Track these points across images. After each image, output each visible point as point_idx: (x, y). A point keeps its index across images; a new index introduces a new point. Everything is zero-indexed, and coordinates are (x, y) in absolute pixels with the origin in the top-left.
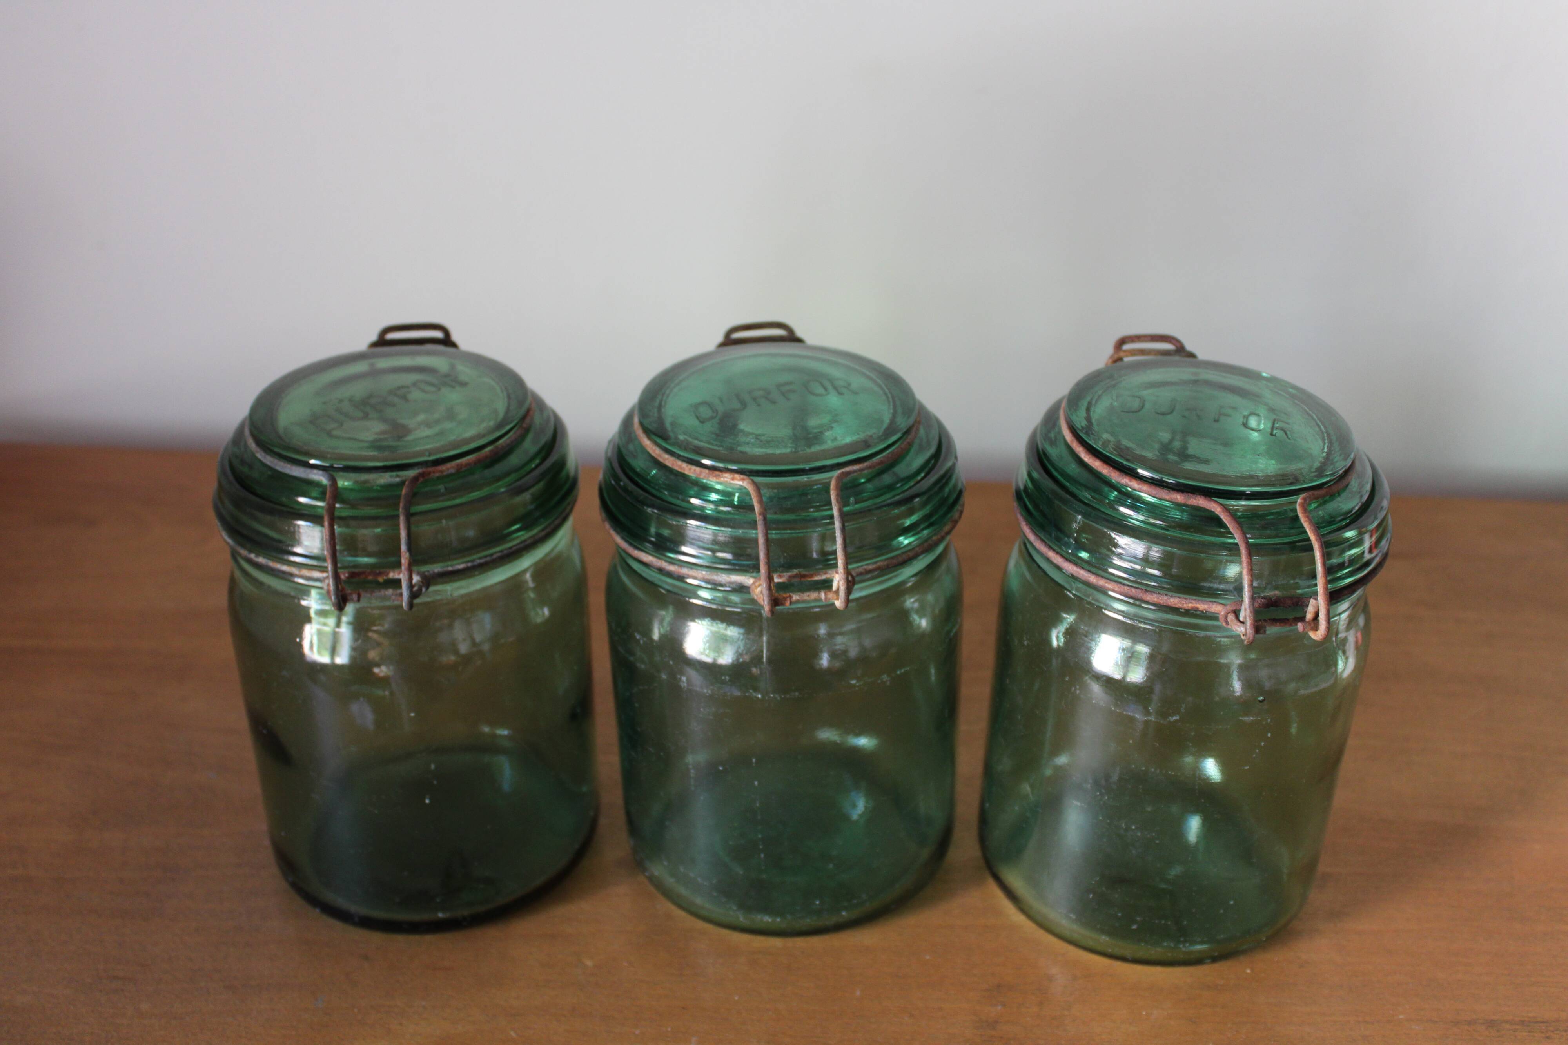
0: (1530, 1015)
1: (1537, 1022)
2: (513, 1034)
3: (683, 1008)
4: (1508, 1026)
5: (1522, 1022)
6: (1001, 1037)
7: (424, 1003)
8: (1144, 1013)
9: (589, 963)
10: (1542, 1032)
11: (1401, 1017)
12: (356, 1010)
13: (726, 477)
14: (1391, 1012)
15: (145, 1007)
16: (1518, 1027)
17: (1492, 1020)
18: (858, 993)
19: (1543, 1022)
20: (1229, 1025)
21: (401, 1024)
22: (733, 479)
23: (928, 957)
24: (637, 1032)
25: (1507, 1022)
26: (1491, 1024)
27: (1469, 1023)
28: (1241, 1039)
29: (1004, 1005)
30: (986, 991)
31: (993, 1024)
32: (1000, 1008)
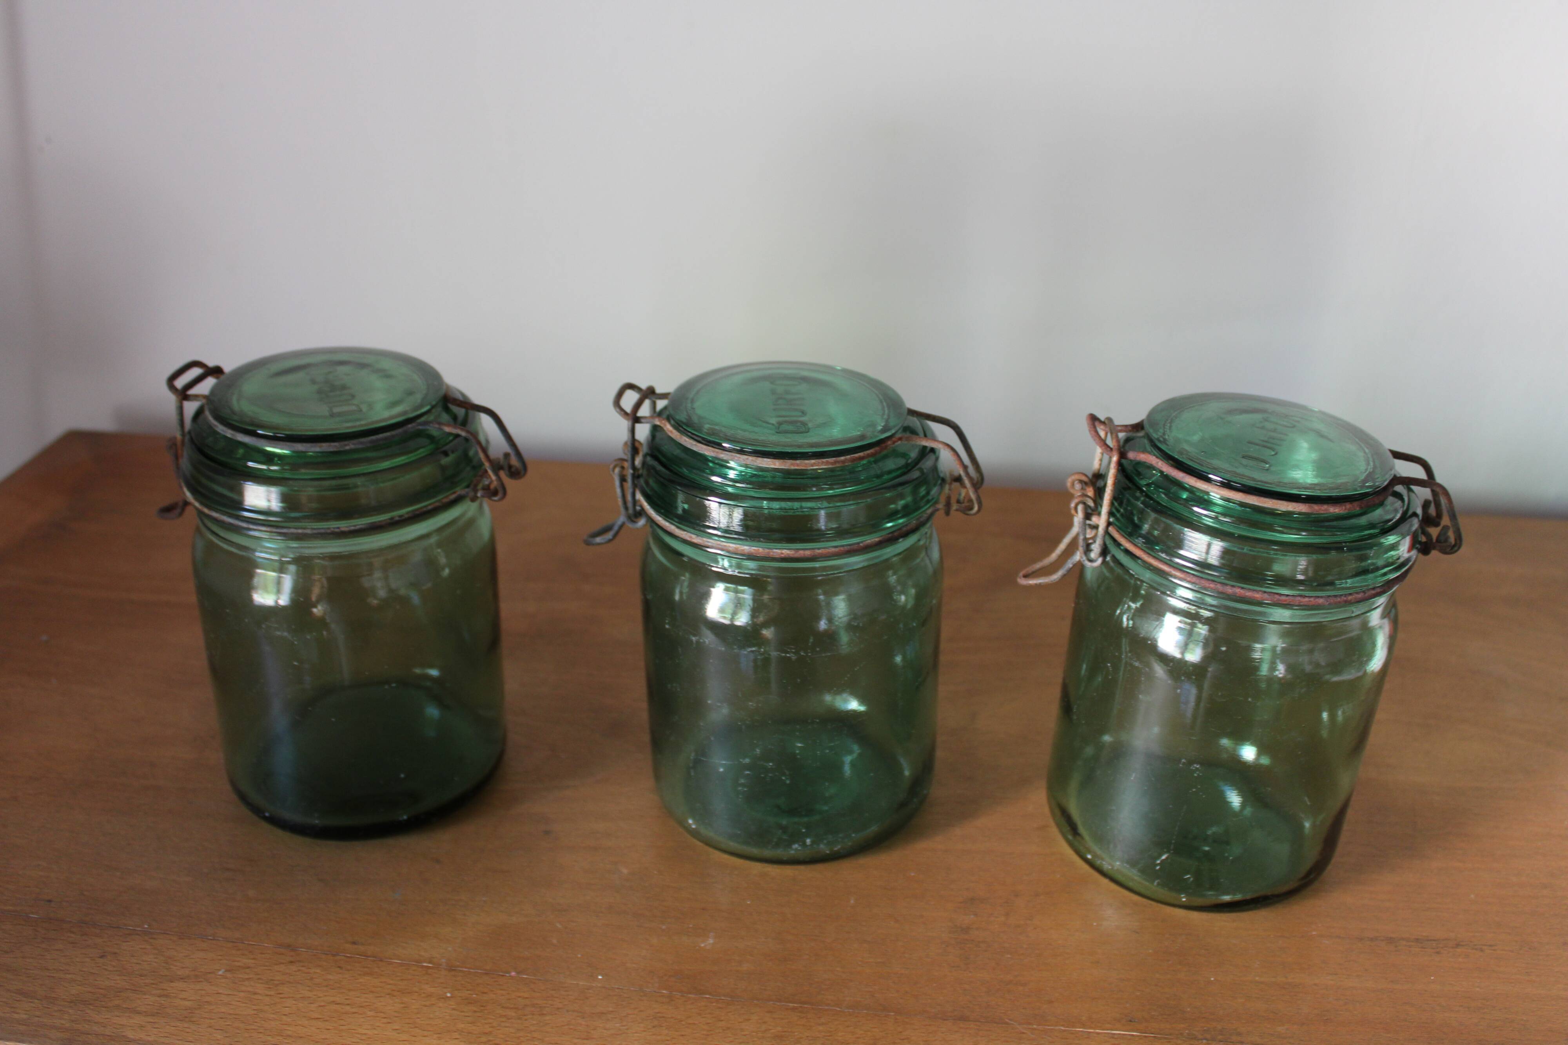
0: (1424, 934)
1: (1428, 940)
2: (558, 925)
3: (703, 909)
4: (1404, 943)
5: (1417, 940)
6: (973, 940)
7: (484, 899)
9: (625, 871)
10: (1433, 948)
11: (1313, 933)
12: (427, 902)
15: (251, 893)
16: (1413, 944)
17: (1391, 938)
18: (852, 902)
19: (1434, 940)
21: (464, 915)
23: (913, 874)
24: (664, 927)
25: (1403, 939)
26: (1390, 940)
27: (1372, 940)
28: (1177, 948)
29: (976, 915)
30: (961, 903)
31: (966, 930)
32: (972, 916)
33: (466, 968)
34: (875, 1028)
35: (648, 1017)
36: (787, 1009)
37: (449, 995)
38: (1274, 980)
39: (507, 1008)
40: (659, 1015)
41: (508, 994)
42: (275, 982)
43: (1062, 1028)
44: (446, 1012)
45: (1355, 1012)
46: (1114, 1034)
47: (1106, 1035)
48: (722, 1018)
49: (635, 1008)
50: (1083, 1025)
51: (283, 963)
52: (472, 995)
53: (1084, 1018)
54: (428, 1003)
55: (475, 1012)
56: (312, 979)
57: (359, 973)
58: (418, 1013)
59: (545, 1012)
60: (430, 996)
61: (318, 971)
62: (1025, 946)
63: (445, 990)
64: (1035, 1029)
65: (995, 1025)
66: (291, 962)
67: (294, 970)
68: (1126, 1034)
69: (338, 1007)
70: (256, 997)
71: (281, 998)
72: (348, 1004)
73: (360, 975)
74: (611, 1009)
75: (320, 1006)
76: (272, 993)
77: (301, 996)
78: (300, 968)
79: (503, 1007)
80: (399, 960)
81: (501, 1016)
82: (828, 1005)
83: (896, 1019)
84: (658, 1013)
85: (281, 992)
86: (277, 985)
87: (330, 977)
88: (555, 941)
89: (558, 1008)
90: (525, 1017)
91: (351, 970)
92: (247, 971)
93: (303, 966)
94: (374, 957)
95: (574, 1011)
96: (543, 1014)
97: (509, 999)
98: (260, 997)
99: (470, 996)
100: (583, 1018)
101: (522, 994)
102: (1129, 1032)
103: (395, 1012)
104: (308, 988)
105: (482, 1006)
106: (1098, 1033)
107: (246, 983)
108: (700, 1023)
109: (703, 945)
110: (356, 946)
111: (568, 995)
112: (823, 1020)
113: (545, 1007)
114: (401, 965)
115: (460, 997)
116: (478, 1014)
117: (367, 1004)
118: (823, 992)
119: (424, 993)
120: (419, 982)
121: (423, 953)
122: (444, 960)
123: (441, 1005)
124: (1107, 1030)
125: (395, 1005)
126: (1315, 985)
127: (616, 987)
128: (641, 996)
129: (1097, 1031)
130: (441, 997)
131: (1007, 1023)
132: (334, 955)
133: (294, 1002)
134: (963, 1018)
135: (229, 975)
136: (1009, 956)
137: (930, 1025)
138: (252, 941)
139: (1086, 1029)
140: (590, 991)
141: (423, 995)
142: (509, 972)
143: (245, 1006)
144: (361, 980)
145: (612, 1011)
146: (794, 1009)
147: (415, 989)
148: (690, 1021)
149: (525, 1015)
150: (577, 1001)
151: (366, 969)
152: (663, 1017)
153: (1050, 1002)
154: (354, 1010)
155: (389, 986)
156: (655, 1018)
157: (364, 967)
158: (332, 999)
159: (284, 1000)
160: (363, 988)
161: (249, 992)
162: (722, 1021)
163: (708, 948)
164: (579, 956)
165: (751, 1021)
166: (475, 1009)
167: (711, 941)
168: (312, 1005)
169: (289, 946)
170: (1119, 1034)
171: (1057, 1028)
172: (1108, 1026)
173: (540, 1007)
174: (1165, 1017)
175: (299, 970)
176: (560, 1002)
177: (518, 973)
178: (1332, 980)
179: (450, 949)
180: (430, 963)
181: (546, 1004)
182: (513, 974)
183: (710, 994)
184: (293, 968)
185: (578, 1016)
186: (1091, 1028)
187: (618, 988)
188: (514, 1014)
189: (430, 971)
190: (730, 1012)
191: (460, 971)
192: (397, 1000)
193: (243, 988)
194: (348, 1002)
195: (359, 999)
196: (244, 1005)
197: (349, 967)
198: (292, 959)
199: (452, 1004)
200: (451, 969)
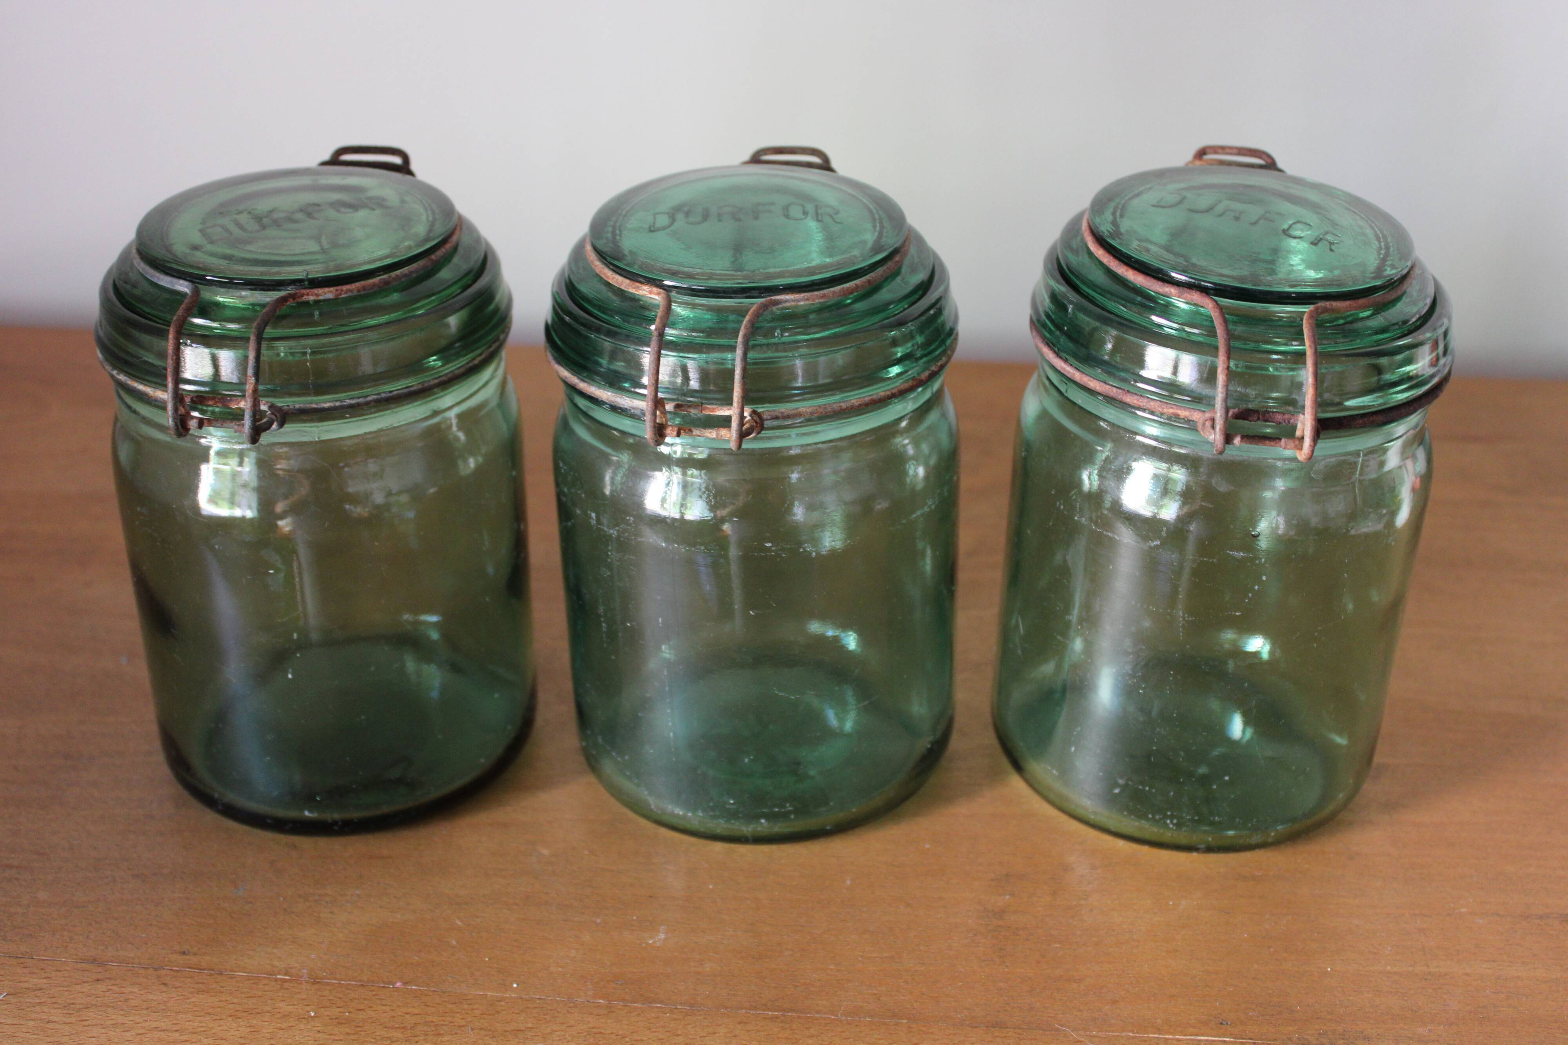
2: (458, 922)
3: (651, 897)
6: (1009, 927)
8: (1171, 903)
9: (545, 852)
11: (1463, 910)
12: (282, 899)
13: (644, 290)
14: (1452, 905)
15: (42, 895)
18: (848, 882)
20: (1267, 916)
21: (332, 913)
22: (651, 293)
23: (927, 846)
24: (599, 920)
27: (1541, 917)
29: (1012, 895)
30: (992, 880)
31: (1001, 913)
32: (1007, 897)
33: (336, 979)
34: (882, 1039)
35: (578, 1033)
36: (765, 1018)
37: (312, 1014)
38: (1410, 969)
39: (392, 1028)
40: (595, 1030)
41: (393, 1010)
42: (78, 1006)
43: (1131, 1034)
44: (309, 1036)
45: (1521, 1009)
46: (1200, 1040)
47: (1190, 1042)
48: (679, 1032)
49: (562, 1023)
50: (1159, 1031)
51: (87, 982)
52: (345, 1013)
53: (1159, 1021)
54: (284, 1025)
55: (348, 1034)
56: (126, 1000)
57: (192, 990)
58: (272, 1038)
59: (442, 1032)
60: (287, 1016)
61: (136, 990)
62: (1079, 932)
63: (308, 1008)
64: (1095, 1036)
65: (1041, 1032)
66: (98, 980)
67: (103, 990)
68: (1214, 1041)
69: (163, 1035)
70: (51, 1026)
71: (84, 1026)
72: (176, 1031)
73: (192, 993)
74: (530, 1025)
75: (138, 1034)
76: (73, 1020)
77: (113, 1022)
78: (109, 987)
79: (385, 1027)
80: (245, 972)
81: (383, 1038)
82: (818, 1012)
83: (910, 1028)
84: (593, 1028)
85: (84, 1018)
86: (79, 1010)
87: (151, 997)
88: (454, 943)
89: (460, 1026)
90: (416, 1039)
91: (180, 987)
92: (38, 993)
93: (114, 985)
94: (209, 970)
95: (481, 1029)
96: (439, 1034)
97: (394, 1017)
98: (57, 1026)
99: (341, 1014)
100: (494, 1037)
101: (410, 1010)
102: (1220, 1037)
103: (241, 1037)
104: (122, 1013)
105: (358, 1027)
106: (1179, 1040)
107: (38, 1008)
108: (649, 1039)
109: (651, 942)
110: (187, 957)
111: (473, 1009)
112: (812, 1031)
113: (443, 1025)
114: (248, 978)
115: (328, 1016)
116: (352, 1037)
117: (202, 1029)
118: (812, 996)
119: (279, 1013)
120: (272, 999)
121: (277, 963)
122: (305, 971)
123: (302, 1026)
124: (1192, 1035)
125: (240, 1029)
126: (1467, 974)
127: (538, 997)
128: (570, 1007)
129: (1177, 1037)
130: (302, 1016)
131: (1058, 1030)
132: (156, 970)
133: (103, 1031)
134: (1000, 1025)
135: (12, 999)
136: (1058, 946)
137: (954, 1034)
138: (45, 956)
139: (1162, 1035)
140: (502, 1003)
141: (279, 1015)
142: (394, 983)
143: (35, 1039)
144: (194, 1000)
145: (531, 1028)
146: (773, 1019)
147: (267, 1008)
148: (636, 1037)
149: (415, 1036)
150: (485, 1016)
151: (201, 985)
152: (601, 1033)
153: (1114, 1002)
154: (184, 1038)
155: (232, 1006)
156: (590, 1034)
157: (197, 983)
158: (154, 1025)
159: (90, 1028)
160: (196, 1009)
161: (40, 1019)
162: (678, 1035)
163: (658, 944)
164: (487, 959)
165: (718, 1035)
166: (348, 1030)
167: (662, 936)
168: (128, 1034)
169: (94, 961)
170: (1207, 1040)
171: (1124, 1034)
172: (1191, 1030)
173: (436, 1025)
174: (1267, 1017)
175: (109, 990)
176: (462, 1019)
177: (405, 984)
178: (1489, 969)
179: (313, 956)
180: (286, 974)
181: (443, 1021)
182: (398, 984)
183: (661, 1002)
184: (101, 987)
185: (486, 1036)
186: (1168, 1033)
187: (539, 999)
188: (400, 1035)
189: (286, 985)
190: (688, 1024)
191: (328, 984)
192: (242, 1023)
193: (34, 1016)
194: (176, 1028)
195: (191, 1023)
196: (35, 1036)
197: (177, 984)
198: (100, 976)
199: (319, 1025)
200: (315, 981)
